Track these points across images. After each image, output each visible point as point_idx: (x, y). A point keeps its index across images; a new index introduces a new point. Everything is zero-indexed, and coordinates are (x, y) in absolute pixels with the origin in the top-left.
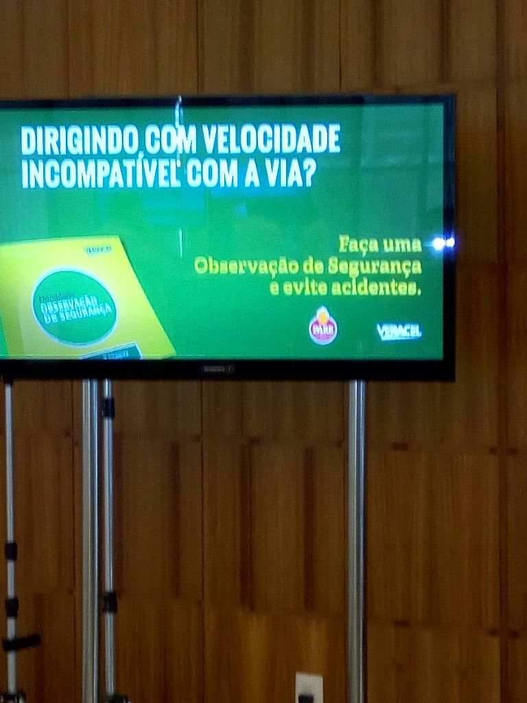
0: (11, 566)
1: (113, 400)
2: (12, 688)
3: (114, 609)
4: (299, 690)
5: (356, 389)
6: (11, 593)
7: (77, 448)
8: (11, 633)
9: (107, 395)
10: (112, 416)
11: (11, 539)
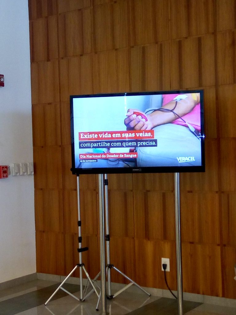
0: (79, 227)
1: (107, 180)
2: (80, 263)
3: (109, 240)
4: (163, 263)
5: (177, 175)
6: (80, 236)
7: (97, 194)
8: (80, 247)
9: (106, 179)
10: (107, 185)
11: (79, 220)
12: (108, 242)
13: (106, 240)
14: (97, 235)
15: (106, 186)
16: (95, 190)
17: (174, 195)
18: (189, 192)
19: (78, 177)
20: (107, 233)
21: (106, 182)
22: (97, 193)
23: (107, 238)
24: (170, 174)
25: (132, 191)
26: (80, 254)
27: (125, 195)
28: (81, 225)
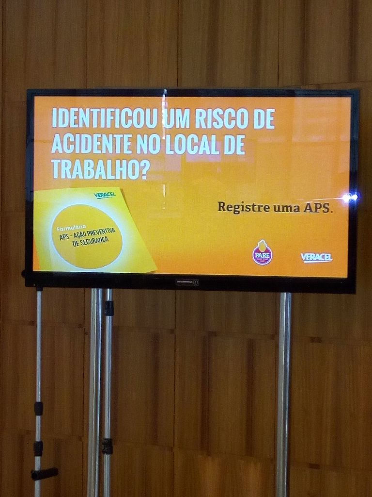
1: (112, 302)
3: (110, 452)
5: (285, 298)
6: (38, 439)
7: (86, 337)
8: (37, 467)
9: (108, 299)
10: (112, 314)
11: (38, 400)
12: (107, 457)
13: (102, 452)
14: (82, 437)
15: (108, 319)
16: (80, 326)
17: (277, 346)
18: (313, 340)
19: (39, 294)
20: (107, 436)
21: (108, 308)
22: (87, 334)
23: (107, 446)
24: (268, 296)
25: (172, 331)
26: (37, 483)
27: (155, 342)
28: (44, 412)
